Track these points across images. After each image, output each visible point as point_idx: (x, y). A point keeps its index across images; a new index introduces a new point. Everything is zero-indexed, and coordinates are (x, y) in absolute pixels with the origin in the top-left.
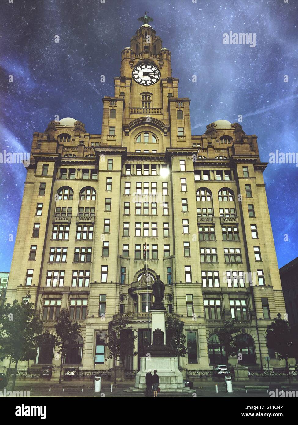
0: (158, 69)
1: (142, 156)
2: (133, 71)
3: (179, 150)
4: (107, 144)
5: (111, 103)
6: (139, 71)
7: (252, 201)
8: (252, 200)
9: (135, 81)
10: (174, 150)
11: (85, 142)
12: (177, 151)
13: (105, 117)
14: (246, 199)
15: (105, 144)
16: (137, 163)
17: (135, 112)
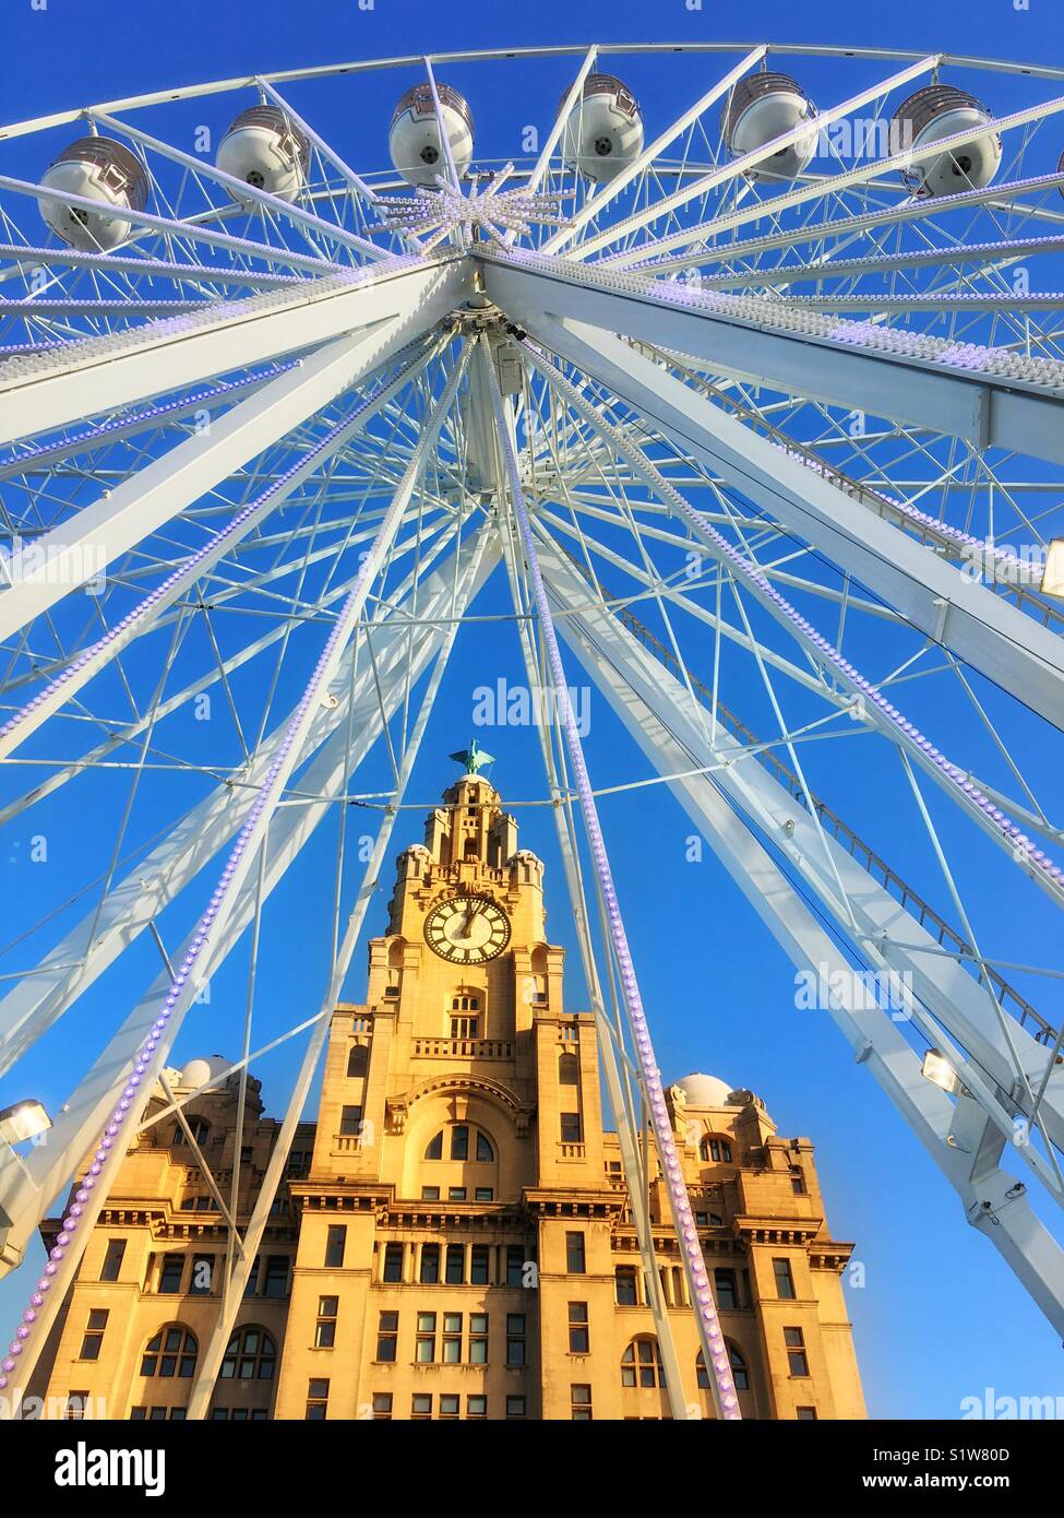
0: (504, 915)
1: (442, 1212)
2: (428, 918)
3: (563, 1197)
4: (330, 1168)
5: (355, 1026)
6: (445, 919)
7: (809, 1393)
8: (810, 1389)
9: (433, 949)
10: (548, 1197)
11: (254, 1152)
12: (556, 1200)
13: (332, 1072)
14: (791, 1385)
15: (324, 1168)
16: (423, 1240)
17: (427, 1050)
